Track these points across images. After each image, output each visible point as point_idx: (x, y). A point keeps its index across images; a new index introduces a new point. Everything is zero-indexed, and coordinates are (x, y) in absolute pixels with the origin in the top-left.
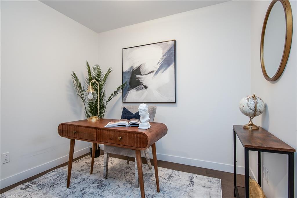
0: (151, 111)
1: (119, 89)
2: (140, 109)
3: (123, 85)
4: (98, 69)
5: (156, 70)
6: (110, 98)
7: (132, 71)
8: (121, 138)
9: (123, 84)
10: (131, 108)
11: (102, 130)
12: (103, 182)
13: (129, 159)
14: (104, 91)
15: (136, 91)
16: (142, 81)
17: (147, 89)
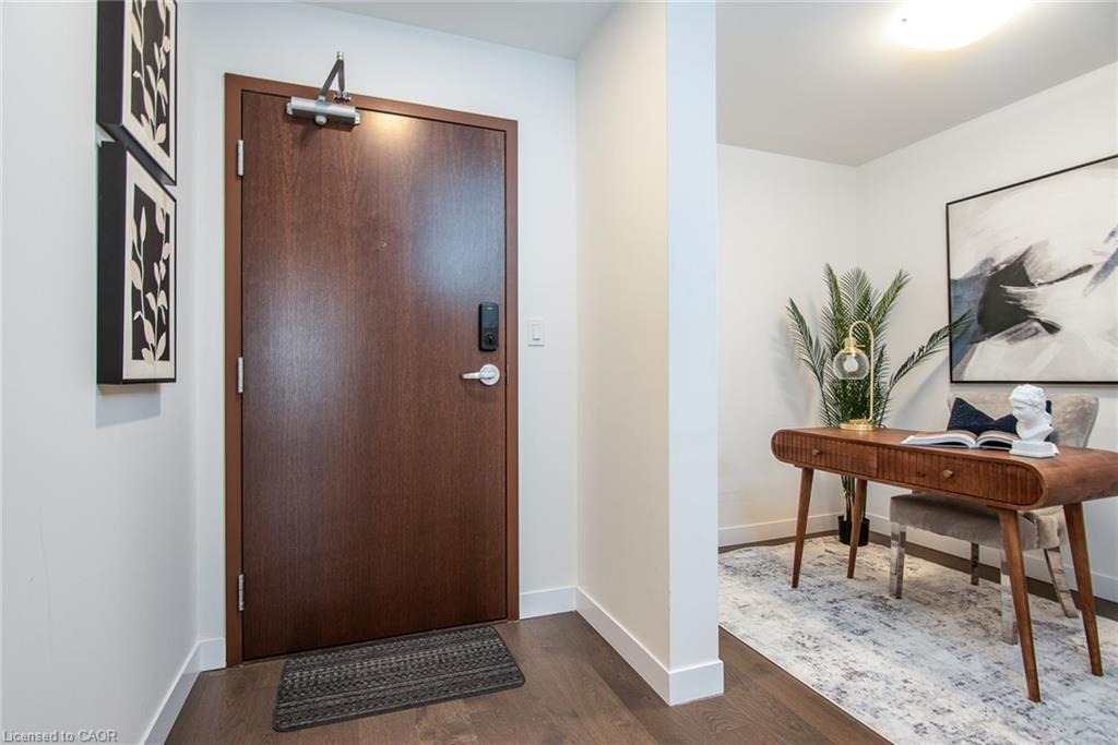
0: (1070, 413)
1: (934, 338)
2: (1015, 400)
3: (952, 326)
4: (859, 279)
5: (1098, 262)
6: (904, 369)
7: (988, 274)
8: (952, 476)
9: (954, 320)
10: (985, 402)
11: (893, 452)
12: (889, 603)
13: (976, 570)
14: (883, 347)
15: (1007, 344)
16: (1031, 305)
17: (1058, 335)
